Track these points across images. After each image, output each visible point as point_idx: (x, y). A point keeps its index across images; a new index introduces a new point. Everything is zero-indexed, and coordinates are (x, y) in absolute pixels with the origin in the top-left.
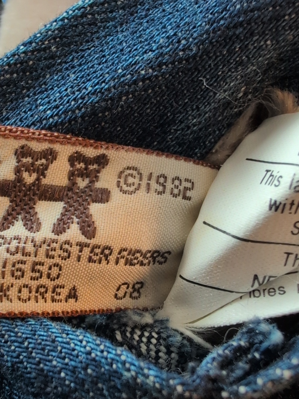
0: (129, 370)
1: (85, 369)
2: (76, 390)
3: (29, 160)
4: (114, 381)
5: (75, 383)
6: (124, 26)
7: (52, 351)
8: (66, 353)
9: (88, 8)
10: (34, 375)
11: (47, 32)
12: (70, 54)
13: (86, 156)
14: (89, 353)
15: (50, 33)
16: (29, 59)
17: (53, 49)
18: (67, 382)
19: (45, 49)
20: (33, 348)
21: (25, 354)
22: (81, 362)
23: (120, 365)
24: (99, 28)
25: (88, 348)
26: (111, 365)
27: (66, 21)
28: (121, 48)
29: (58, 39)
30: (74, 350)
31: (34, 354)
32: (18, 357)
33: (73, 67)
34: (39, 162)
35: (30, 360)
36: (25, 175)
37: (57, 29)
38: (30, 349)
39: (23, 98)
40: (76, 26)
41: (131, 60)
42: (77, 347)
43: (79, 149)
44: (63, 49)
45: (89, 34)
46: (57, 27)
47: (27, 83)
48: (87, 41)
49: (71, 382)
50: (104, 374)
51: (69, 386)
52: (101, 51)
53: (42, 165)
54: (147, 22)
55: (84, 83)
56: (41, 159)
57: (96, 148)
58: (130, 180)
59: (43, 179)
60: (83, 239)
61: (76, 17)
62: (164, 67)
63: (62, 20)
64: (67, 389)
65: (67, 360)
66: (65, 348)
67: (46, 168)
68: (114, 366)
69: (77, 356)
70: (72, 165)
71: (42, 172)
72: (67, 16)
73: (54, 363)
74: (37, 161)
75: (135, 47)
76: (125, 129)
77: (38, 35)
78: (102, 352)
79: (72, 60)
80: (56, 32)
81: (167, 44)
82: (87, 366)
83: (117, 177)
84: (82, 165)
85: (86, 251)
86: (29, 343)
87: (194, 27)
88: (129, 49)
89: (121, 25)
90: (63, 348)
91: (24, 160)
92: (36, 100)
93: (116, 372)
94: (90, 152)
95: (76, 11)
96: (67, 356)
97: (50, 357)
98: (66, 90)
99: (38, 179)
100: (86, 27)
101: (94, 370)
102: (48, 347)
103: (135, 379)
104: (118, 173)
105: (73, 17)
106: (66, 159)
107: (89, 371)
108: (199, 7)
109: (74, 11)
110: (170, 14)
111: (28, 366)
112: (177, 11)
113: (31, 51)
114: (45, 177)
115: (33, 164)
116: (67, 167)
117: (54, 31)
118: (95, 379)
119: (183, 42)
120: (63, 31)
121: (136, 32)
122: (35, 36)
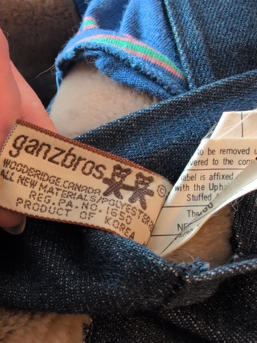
0: (150, 256)
1: (129, 253)
2: (123, 261)
3: (119, 171)
4: (142, 260)
5: (123, 258)
6: (167, 122)
7: (113, 243)
8: (120, 245)
9: (151, 112)
10: (104, 253)
11: (131, 117)
12: (140, 129)
13: (144, 176)
14: (132, 247)
15: (132, 118)
16: (122, 127)
17: (133, 125)
18: (119, 257)
19: (129, 124)
20: (105, 241)
21: (100, 243)
22: (128, 249)
23: (147, 254)
24: (155, 121)
25: (132, 245)
26: (142, 253)
27: (140, 114)
28: (165, 131)
29: (136, 122)
30: (125, 244)
31: (104, 244)
32: (97, 244)
33: (142, 135)
34: (123, 173)
35: (102, 246)
36: (116, 178)
37: (136, 117)
38: (103, 241)
39: (117, 143)
40: (145, 118)
41: (169, 137)
42: (126, 244)
43: (142, 171)
44: (137, 126)
45: (150, 123)
46: (136, 116)
47: (119, 137)
48: (149, 126)
49: (121, 257)
50: (138, 256)
51: (120, 259)
52: (155, 131)
53: (124, 175)
54: (178, 124)
55: (147, 142)
56: (124, 172)
57: (149, 172)
58: (162, 191)
59: (123, 182)
60: (141, 209)
61: (145, 114)
62: (184, 142)
63: (139, 113)
64: (119, 260)
65: (121, 248)
66: (121, 243)
67: (125, 177)
68: (144, 254)
69: (126, 247)
70: (137, 178)
71: (123, 178)
72: (141, 113)
73: (114, 249)
74: (122, 172)
75: (171, 133)
76: (162, 164)
77: (127, 118)
78: (139, 247)
79: (141, 132)
80: (135, 118)
81: (186, 134)
82: (131, 251)
83: (157, 187)
84: (142, 179)
85: (142, 215)
86: (103, 238)
87: (199, 129)
88: (169, 133)
89: (165, 122)
90: (119, 243)
91: (117, 171)
92: (124, 145)
93: (144, 256)
94: (146, 174)
95: (146, 111)
96: (121, 246)
97: (112, 246)
98: (138, 144)
99: (121, 181)
100: (149, 119)
101: (133, 254)
102: (112, 242)
103: (152, 260)
104: (158, 186)
105: (144, 114)
106: (135, 175)
107: (131, 254)
108: (201, 122)
109: (145, 111)
110: (188, 122)
111: (102, 249)
112: (192, 122)
113: (123, 124)
114: (124, 181)
115: (120, 174)
116: (135, 179)
117: (134, 118)
118: (133, 258)
119: (193, 134)
120: (138, 118)
121: (172, 127)
122: (125, 118)
